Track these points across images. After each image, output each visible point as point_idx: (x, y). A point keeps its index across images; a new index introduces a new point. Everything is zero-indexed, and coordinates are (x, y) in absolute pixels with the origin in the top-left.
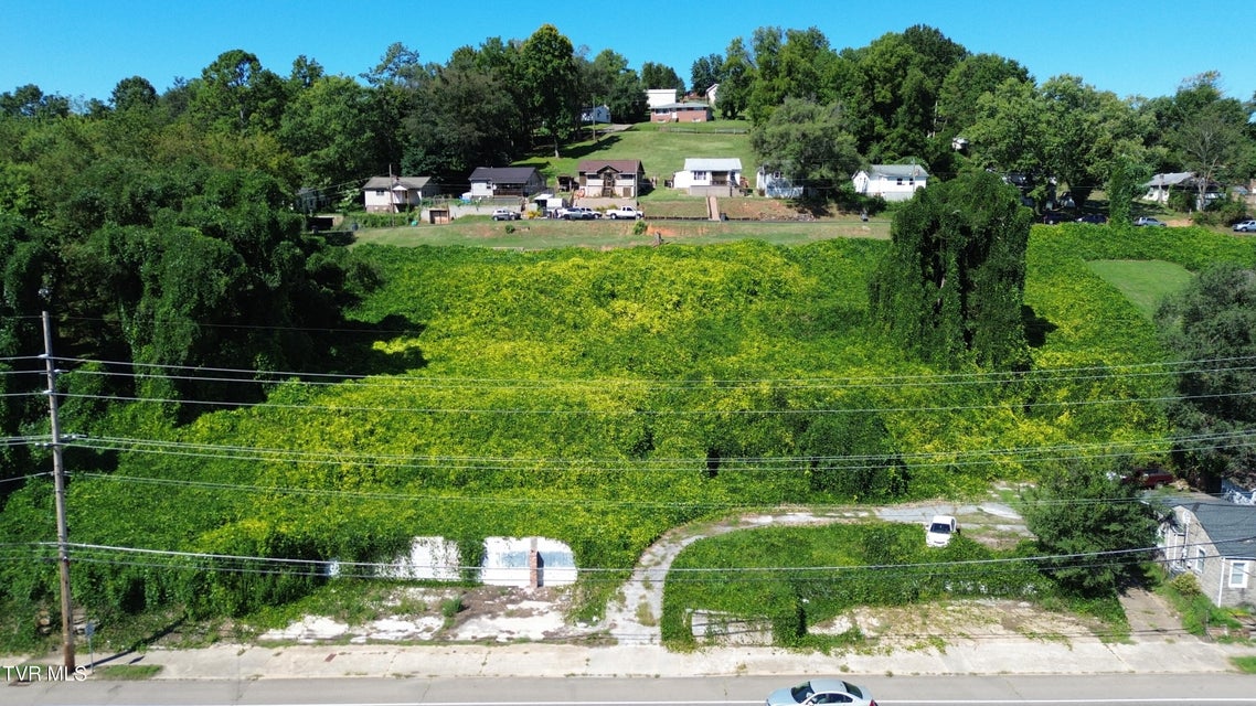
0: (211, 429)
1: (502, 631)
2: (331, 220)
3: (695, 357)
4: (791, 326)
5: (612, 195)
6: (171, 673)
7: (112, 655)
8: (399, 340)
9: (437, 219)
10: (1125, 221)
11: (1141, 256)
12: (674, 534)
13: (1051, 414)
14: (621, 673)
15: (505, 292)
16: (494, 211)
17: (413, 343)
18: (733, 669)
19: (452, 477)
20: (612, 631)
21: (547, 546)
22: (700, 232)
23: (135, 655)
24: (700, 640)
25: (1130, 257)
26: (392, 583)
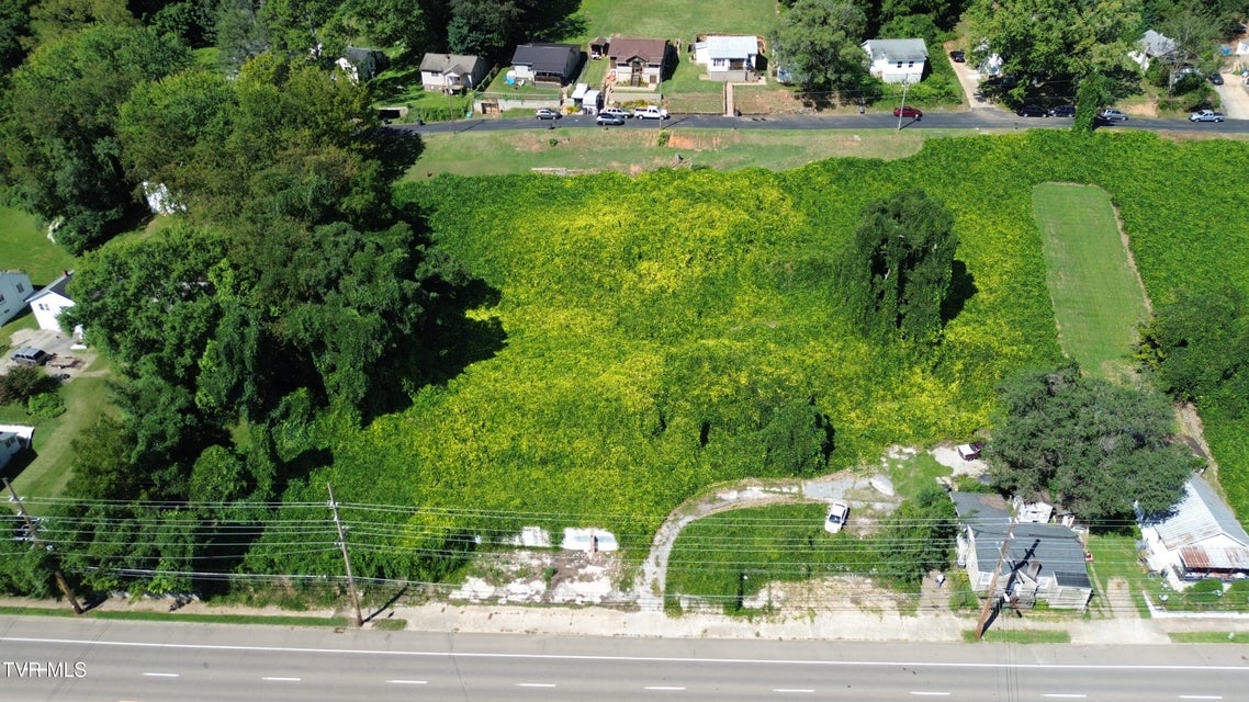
0: (383, 429)
1: (578, 595)
2: (398, 112)
3: (700, 313)
4: (776, 276)
5: (640, 83)
6: (412, 627)
7: (376, 610)
8: (483, 309)
9: (488, 109)
10: (1085, 130)
11: (1081, 180)
12: (675, 515)
13: (948, 379)
14: (642, 635)
15: (557, 260)
16: (539, 106)
17: (495, 312)
18: (700, 633)
19: (538, 459)
20: (638, 601)
21: (601, 533)
22: (714, 142)
23: (388, 611)
24: (685, 609)
25: (1072, 180)
26: (511, 547)
